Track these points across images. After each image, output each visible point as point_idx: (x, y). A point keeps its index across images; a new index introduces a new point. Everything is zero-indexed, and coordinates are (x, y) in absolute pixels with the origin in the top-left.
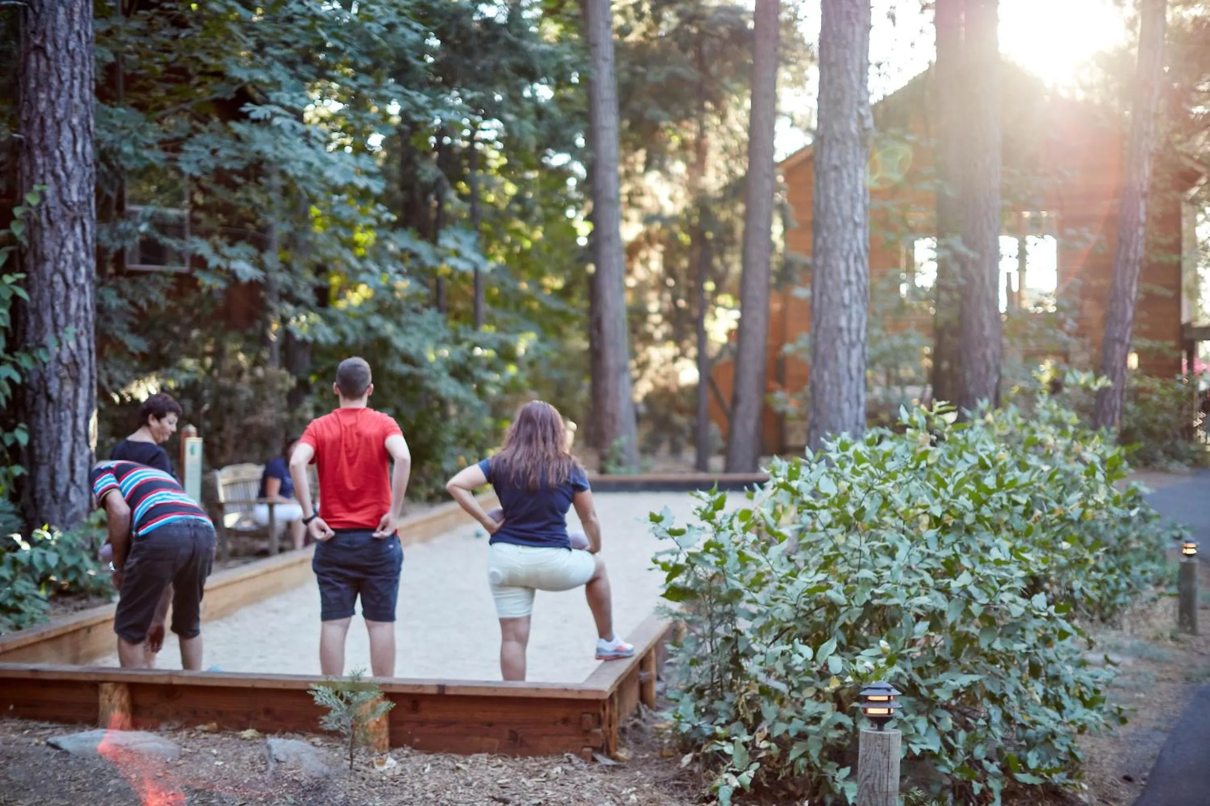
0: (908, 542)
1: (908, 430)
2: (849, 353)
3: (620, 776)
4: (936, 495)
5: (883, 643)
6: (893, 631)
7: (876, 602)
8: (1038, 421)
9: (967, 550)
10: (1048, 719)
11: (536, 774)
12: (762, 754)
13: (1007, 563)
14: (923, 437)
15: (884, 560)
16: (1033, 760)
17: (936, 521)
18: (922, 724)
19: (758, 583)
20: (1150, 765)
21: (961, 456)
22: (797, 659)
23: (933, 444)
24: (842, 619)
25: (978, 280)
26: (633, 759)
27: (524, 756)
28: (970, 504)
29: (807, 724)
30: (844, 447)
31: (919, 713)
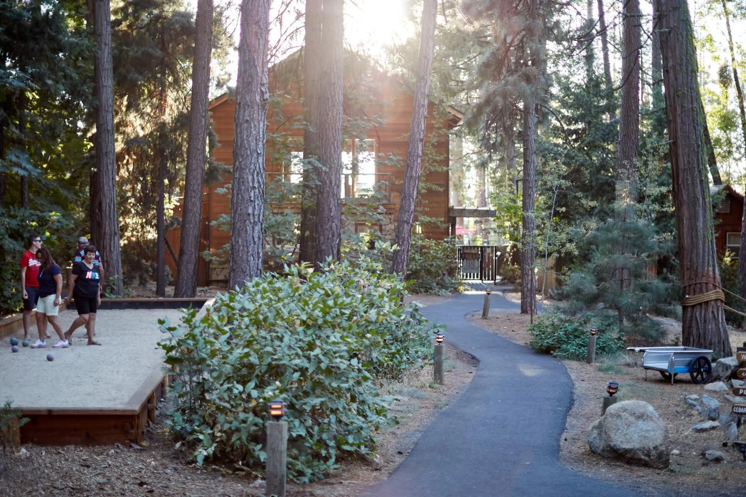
0: (290, 333)
1: (289, 277)
2: (253, 228)
3: (145, 454)
4: (303, 310)
5: (278, 383)
6: (283, 378)
7: (274, 363)
8: (359, 269)
9: (319, 337)
10: (359, 421)
11: (102, 454)
12: (218, 439)
13: (338, 343)
14: (296, 279)
15: (277, 343)
16: (351, 439)
17: (304, 323)
18: (297, 422)
19: (213, 354)
20: (412, 447)
21: (316, 290)
22: (236, 391)
23: (302, 283)
24: (257, 372)
25: (328, 182)
26: (149, 446)
27: (94, 446)
28: (320, 314)
29: (240, 423)
30: (257, 285)
31: (295, 418)
